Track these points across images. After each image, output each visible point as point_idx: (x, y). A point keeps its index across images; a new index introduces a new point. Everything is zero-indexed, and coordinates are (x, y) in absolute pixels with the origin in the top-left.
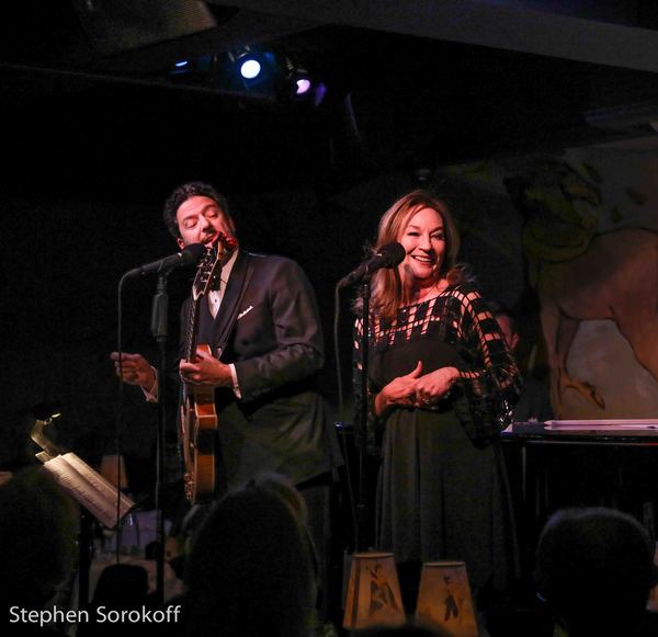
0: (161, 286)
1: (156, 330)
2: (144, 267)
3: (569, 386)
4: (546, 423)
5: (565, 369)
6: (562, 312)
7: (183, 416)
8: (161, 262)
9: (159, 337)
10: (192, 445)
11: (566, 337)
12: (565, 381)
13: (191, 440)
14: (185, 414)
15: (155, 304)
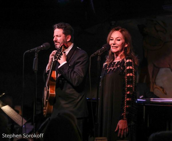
0: (36, 56)
1: (34, 69)
2: (31, 50)
3: (156, 88)
4: (151, 99)
5: (155, 83)
6: (154, 66)
7: (45, 91)
8: (36, 48)
9: (35, 71)
10: (47, 100)
11: (155, 73)
12: (155, 86)
13: (47, 99)
14: (46, 91)
15: (34, 61)
